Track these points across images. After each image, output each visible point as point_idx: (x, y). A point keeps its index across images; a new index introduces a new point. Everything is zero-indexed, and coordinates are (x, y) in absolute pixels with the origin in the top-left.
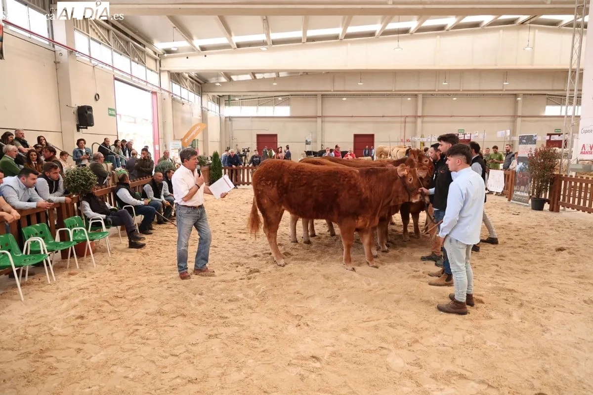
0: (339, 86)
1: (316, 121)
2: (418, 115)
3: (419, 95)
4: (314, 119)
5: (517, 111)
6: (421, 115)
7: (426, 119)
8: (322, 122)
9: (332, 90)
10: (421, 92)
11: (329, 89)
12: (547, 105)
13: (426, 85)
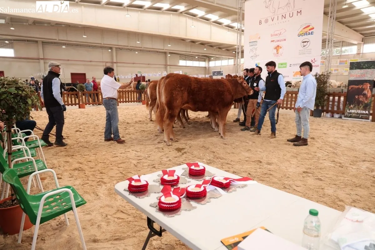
0: (62, 37)
1: (39, 62)
2: (114, 62)
3: (113, 48)
4: (38, 61)
5: (167, 62)
6: (115, 62)
7: (119, 64)
8: (44, 63)
9: (58, 39)
10: (115, 46)
11: (54, 38)
12: (180, 60)
13: (122, 42)
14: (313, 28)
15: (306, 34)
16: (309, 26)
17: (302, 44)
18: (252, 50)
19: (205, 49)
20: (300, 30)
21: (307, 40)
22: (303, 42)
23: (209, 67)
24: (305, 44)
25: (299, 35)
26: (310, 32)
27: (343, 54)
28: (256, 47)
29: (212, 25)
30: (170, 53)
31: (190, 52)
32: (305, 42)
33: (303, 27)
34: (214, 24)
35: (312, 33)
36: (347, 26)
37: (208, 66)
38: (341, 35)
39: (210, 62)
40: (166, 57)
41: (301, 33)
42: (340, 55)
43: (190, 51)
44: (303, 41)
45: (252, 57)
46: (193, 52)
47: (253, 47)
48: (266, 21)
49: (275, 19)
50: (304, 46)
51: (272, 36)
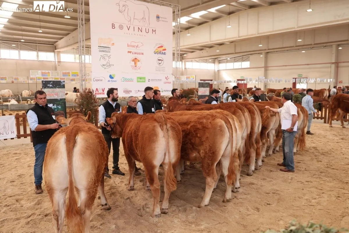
14: (165, 50)
15: (160, 53)
16: (162, 47)
18: (103, 57)
20: (155, 48)
22: (159, 60)
24: (160, 62)
25: (155, 53)
26: (164, 52)
28: (109, 54)
32: (160, 60)
33: (158, 46)
35: (165, 54)
41: (157, 51)
44: (159, 59)
45: (104, 65)
47: (103, 53)
48: (121, 27)
49: (131, 28)
50: (159, 64)
51: (128, 46)
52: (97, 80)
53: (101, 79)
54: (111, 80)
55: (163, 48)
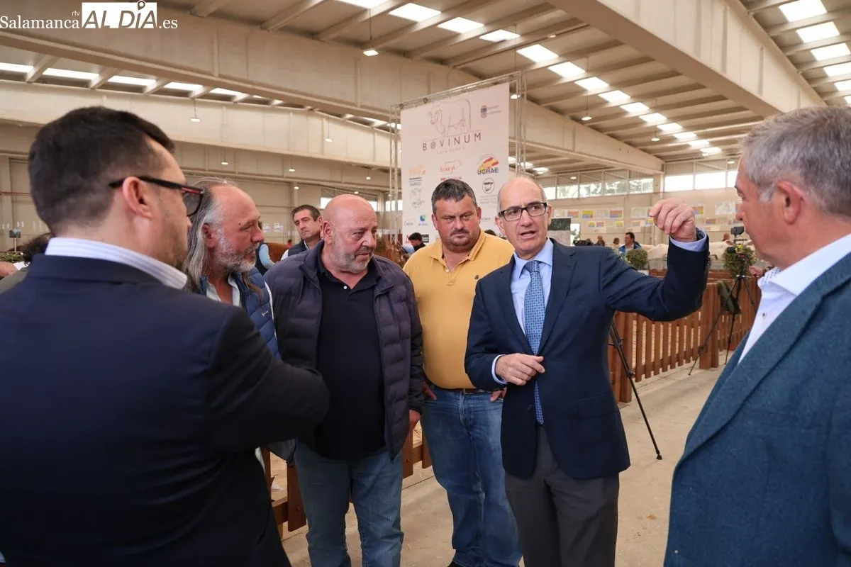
12: (322, 196)
14: (497, 163)
15: (488, 171)
16: (491, 159)
17: (484, 186)
18: (414, 192)
19: (368, 178)
20: (479, 165)
21: (490, 181)
22: (485, 184)
23: (385, 213)
24: (488, 186)
25: (480, 172)
26: (494, 167)
27: (631, 193)
28: (420, 187)
29: (376, 134)
30: (299, 184)
31: (340, 182)
32: (489, 183)
33: (484, 160)
34: (381, 132)
35: (496, 170)
36: (626, 143)
37: (383, 210)
38: (617, 159)
39: (388, 203)
40: (291, 192)
41: (482, 168)
42: (627, 195)
43: (339, 180)
44: (486, 182)
45: (415, 203)
46: (345, 183)
47: (415, 187)
48: (433, 145)
49: (446, 143)
50: (487, 190)
51: (441, 170)
52: (408, 224)
53: (411, 222)
54: (421, 222)
55: (493, 161)
